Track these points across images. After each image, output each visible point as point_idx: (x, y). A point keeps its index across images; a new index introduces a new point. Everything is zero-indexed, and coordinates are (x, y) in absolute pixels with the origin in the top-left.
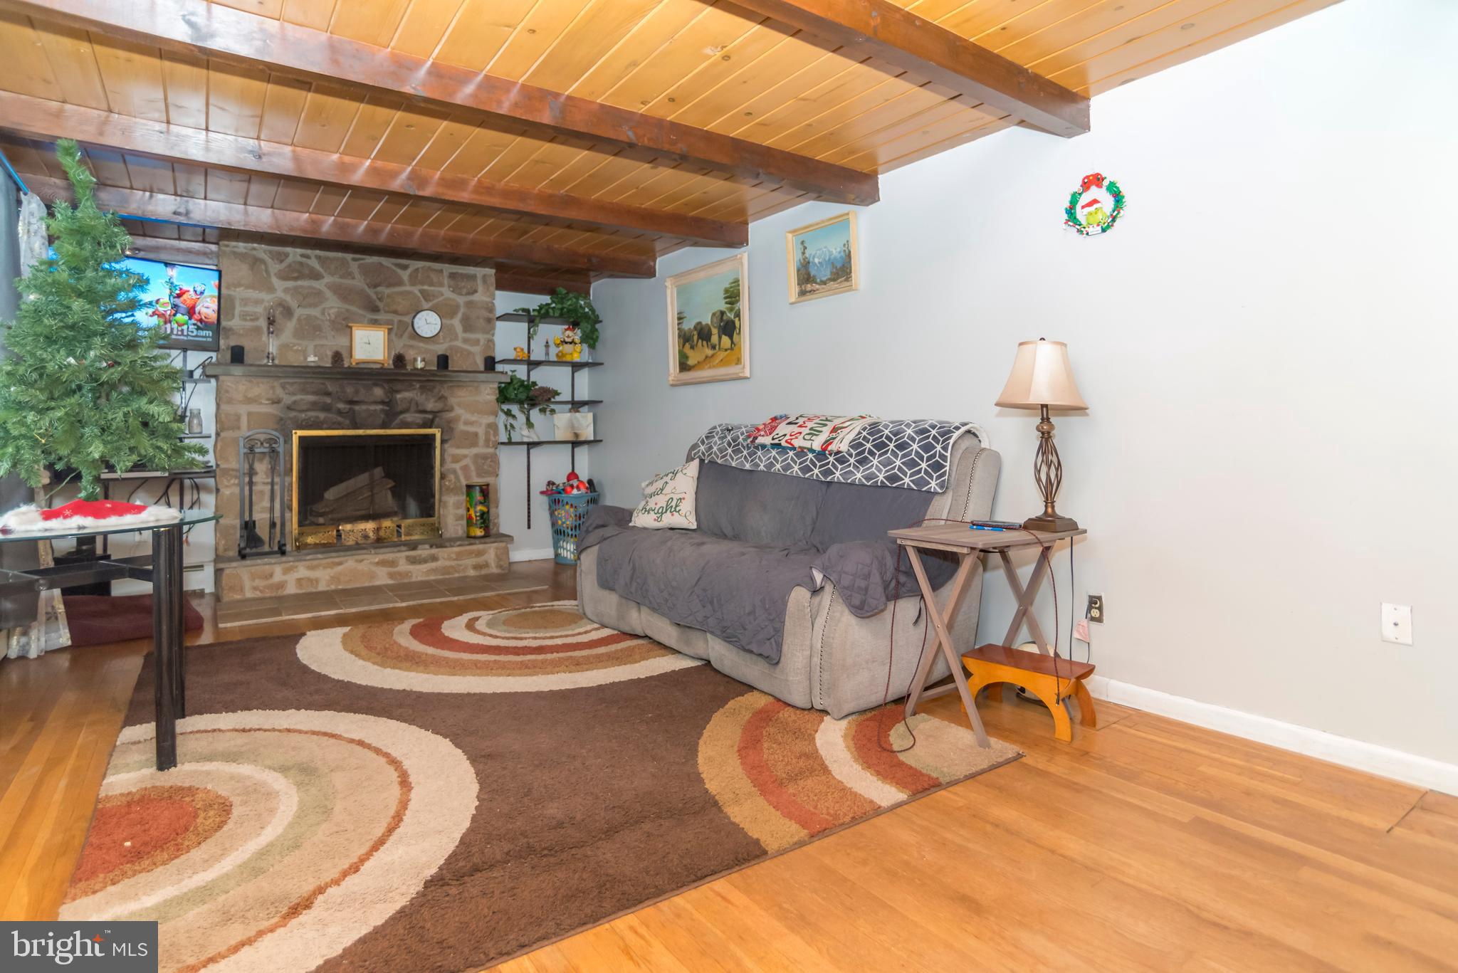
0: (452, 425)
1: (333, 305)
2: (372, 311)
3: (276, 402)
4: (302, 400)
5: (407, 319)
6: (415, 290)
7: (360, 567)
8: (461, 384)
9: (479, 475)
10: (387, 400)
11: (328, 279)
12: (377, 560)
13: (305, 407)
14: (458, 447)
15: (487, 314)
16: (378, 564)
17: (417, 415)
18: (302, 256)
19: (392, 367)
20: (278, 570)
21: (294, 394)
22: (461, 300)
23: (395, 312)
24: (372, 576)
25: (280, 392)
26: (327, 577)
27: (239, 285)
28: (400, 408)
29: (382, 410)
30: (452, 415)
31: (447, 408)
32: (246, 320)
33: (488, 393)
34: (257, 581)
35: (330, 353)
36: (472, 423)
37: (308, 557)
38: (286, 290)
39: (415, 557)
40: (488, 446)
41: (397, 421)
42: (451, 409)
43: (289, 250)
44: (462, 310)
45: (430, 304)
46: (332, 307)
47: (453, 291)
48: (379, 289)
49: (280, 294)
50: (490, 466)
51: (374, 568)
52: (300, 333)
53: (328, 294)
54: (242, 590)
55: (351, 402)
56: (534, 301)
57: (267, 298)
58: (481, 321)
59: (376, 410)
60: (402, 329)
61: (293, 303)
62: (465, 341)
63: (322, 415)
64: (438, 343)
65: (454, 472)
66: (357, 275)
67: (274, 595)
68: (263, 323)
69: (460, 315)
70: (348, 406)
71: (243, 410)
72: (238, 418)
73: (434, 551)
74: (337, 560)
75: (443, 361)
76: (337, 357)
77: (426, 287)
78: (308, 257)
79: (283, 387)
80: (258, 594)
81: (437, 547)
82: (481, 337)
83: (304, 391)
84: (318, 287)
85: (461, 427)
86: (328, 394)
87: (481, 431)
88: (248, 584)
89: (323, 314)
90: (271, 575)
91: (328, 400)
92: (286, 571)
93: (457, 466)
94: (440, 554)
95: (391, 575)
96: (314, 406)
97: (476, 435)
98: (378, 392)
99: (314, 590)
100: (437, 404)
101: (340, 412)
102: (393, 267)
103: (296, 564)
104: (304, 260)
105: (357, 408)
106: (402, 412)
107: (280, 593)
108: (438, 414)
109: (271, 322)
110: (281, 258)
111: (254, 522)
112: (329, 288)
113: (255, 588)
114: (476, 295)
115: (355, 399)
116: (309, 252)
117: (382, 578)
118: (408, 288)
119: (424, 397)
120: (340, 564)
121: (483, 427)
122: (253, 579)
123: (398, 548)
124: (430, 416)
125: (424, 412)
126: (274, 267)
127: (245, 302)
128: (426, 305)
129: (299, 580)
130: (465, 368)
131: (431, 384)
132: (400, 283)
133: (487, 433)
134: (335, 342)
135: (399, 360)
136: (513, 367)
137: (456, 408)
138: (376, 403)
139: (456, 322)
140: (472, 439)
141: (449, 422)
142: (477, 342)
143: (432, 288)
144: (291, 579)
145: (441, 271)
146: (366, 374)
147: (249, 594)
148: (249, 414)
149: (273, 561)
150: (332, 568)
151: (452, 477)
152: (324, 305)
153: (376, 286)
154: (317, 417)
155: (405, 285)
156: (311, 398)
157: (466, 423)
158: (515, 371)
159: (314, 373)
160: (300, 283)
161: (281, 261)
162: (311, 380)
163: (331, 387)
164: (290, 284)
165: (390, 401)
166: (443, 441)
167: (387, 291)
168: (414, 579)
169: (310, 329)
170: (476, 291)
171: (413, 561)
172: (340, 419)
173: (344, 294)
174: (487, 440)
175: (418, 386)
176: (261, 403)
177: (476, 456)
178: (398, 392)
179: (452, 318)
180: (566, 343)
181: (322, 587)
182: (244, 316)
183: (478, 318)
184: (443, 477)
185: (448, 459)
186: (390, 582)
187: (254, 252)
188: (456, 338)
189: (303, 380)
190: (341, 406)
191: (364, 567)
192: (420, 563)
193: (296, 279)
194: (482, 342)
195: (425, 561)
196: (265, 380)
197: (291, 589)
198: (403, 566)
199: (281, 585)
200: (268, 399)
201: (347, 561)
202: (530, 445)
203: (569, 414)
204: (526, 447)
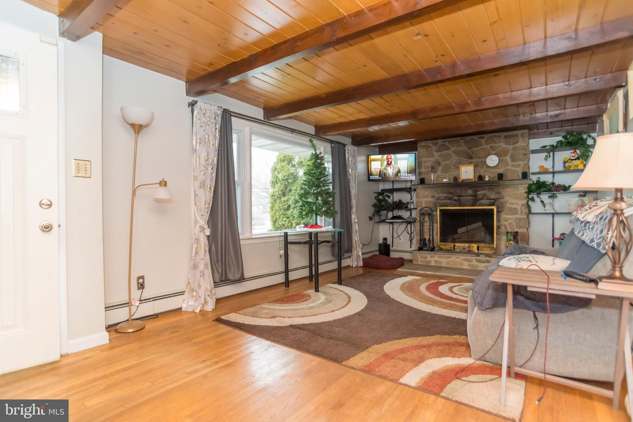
0: (503, 205)
1: (455, 158)
2: (469, 158)
3: (433, 197)
4: (442, 196)
5: (484, 160)
6: (488, 147)
7: (457, 260)
8: (508, 186)
9: (517, 228)
10: (474, 195)
11: (453, 149)
12: (463, 258)
13: (443, 198)
14: (507, 215)
15: (523, 152)
16: (464, 260)
17: (487, 201)
18: (443, 142)
19: (477, 181)
20: (429, 256)
21: (439, 194)
22: (510, 147)
23: (479, 158)
24: (462, 264)
25: (435, 194)
26: (445, 262)
27: (423, 157)
28: (479, 198)
29: (472, 199)
30: (504, 200)
31: (501, 197)
32: (425, 169)
33: (522, 189)
34: (422, 259)
35: (453, 177)
36: (513, 204)
37: (438, 253)
38: (438, 156)
39: (479, 260)
40: (522, 214)
41: (478, 203)
42: (503, 198)
43: (438, 141)
44: (511, 152)
45: (495, 152)
46: (454, 160)
47: (505, 144)
48: (472, 149)
49: (436, 157)
50: (523, 224)
51: (462, 261)
52: (444, 171)
53: (453, 155)
54: (418, 261)
55: (460, 196)
56: (552, 141)
57: (432, 159)
58: (521, 155)
59: (469, 199)
60: (480, 164)
61: (440, 160)
62: (513, 166)
63: (448, 201)
64: (498, 169)
65: (505, 226)
66: (463, 145)
67: (427, 264)
68: (430, 169)
69: (509, 154)
70: (458, 198)
71: (424, 200)
72: (422, 202)
73: (487, 258)
74: (448, 256)
75: (500, 176)
76: (456, 179)
77: (492, 145)
78: (445, 142)
79: (436, 192)
80: (422, 263)
81: (489, 257)
82: (522, 163)
83: (443, 193)
84: (449, 152)
85: (508, 205)
86: (451, 193)
87: (519, 207)
88: (419, 259)
89: (451, 162)
90: (426, 258)
91: (451, 196)
92: (431, 257)
93: (506, 223)
94: (491, 260)
95: (469, 265)
96: (446, 198)
97: (516, 209)
98: (470, 192)
99: (440, 266)
100: (496, 196)
101: (455, 200)
102: (478, 139)
103: (435, 255)
104: (443, 143)
105: (462, 198)
106: (480, 200)
107: (429, 264)
108: (497, 200)
109: (432, 168)
110: (436, 144)
112: (453, 152)
113: (422, 261)
114: (518, 143)
115: (461, 195)
116: (445, 140)
117: (466, 266)
118: (485, 146)
119: (490, 192)
120: (450, 257)
121: (520, 205)
122: (421, 258)
123: (472, 255)
124: (493, 201)
125: (490, 199)
126: (434, 148)
127: (425, 162)
128: (493, 152)
129: (435, 261)
130: (512, 179)
131: (493, 187)
132: (481, 145)
133: (521, 209)
134: (454, 173)
135: (481, 178)
136: (539, 176)
137: (506, 197)
138: (469, 196)
139: (508, 158)
140: (514, 211)
141: (501, 203)
142: (519, 166)
143: (496, 144)
144: (433, 260)
145: (500, 136)
146: (466, 184)
147: (420, 263)
148: (425, 201)
149: (426, 253)
150: (447, 258)
151: (503, 228)
152: (451, 159)
153: (470, 148)
154: (447, 202)
155: (484, 145)
156: (445, 195)
157: (510, 204)
158: (539, 178)
159: (444, 186)
160: (443, 152)
161: (436, 146)
162: (444, 188)
163: (452, 191)
164: (440, 153)
165: (475, 195)
166: (498, 212)
167: (476, 149)
168: (479, 269)
169: (446, 169)
170: (518, 142)
171: (478, 261)
172: (455, 203)
173: (457, 153)
174: (522, 212)
175: (487, 188)
176: (428, 198)
177: (517, 219)
178: (478, 191)
179: (505, 156)
180: (573, 160)
181: (443, 265)
182: (425, 167)
183: (519, 154)
184: (498, 227)
185: (502, 220)
186: (469, 268)
187: (428, 144)
188: (508, 165)
189: (442, 189)
190: (456, 198)
191: (458, 260)
192: (481, 262)
193: (441, 151)
194: (522, 165)
195: (483, 262)
196: (430, 189)
197: (433, 264)
198: (475, 263)
199: (430, 262)
200: (431, 196)
201: (452, 257)
202: (553, 214)
203: (578, 198)
204: (551, 215)
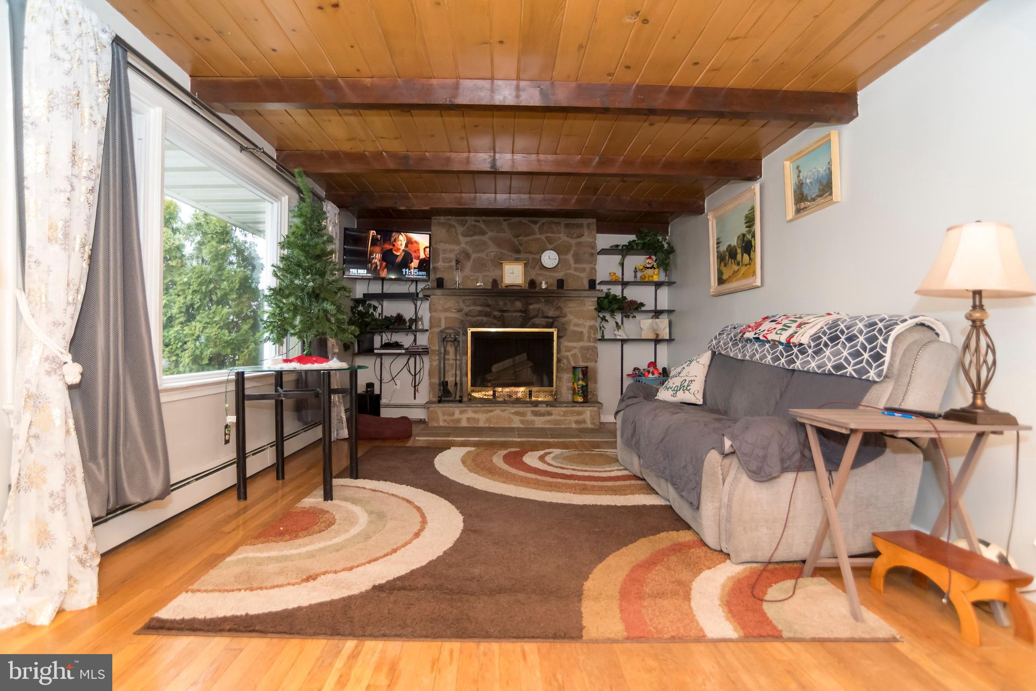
0: (565, 326)
1: (493, 250)
2: (516, 252)
3: (460, 311)
4: (474, 309)
5: (537, 256)
6: (543, 237)
7: (503, 414)
8: (572, 299)
9: (583, 361)
10: (524, 310)
11: (490, 234)
12: (513, 411)
13: (475, 314)
14: (570, 341)
15: (590, 250)
16: (513, 413)
17: (543, 319)
18: (475, 221)
19: (527, 288)
20: (457, 411)
21: (469, 306)
22: (573, 242)
23: (530, 252)
24: (511, 420)
25: (462, 305)
26: (484, 419)
27: (441, 242)
28: (532, 315)
29: (521, 316)
30: (566, 319)
31: (562, 315)
32: (445, 262)
33: (590, 305)
34: (445, 417)
35: (491, 280)
36: (578, 325)
37: (473, 405)
38: (466, 243)
39: (537, 412)
40: (590, 341)
41: (530, 323)
42: (565, 316)
43: (468, 218)
44: (573, 248)
45: (553, 246)
46: (492, 252)
47: (567, 236)
48: (520, 238)
49: (463, 245)
50: (591, 355)
51: (511, 416)
52: (475, 269)
53: (490, 243)
54: (437, 421)
55: (502, 311)
56: (624, 239)
57: (457, 248)
58: (587, 255)
59: (516, 316)
60: (533, 264)
61: (470, 250)
62: (576, 269)
63: (485, 319)
64: (557, 272)
65: (567, 358)
66: (507, 230)
67: (454, 425)
68: (454, 263)
69: (572, 252)
70: (500, 314)
71: (442, 316)
72: (440, 320)
73: (549, 409)
74: (489, 409)
75: (561, 283)
76: (495, 283)
77: (549, 235)
78: (478, 221)
79: (464, 302)
80: (446, 424)
81: (551, 406)
82: (587, 266)
83: (475, 304)
84: (484, 239)
85: (572, 328)
86: (489, 306)
87: (585, 331)
88: (441, 418)
89: (487, 256)
90: (453, 414)
91: (488, 310)
92: (462, 412)
93: (569, 354)
94: (553, 411)
95: (522, 422)
96: (480, 313)
97: (582, 333)
98: (518, 305)
99: (476, 426)
100: (555, 312)
101: (495, 317)
102: (529, 223)
103: (467, 408)
104: (476, 223)
105: (505, 314)
106: (533, 318)
107: (458, 425)
108: (556, 319)
109: (458, 262)
110: (463, 223)
111: (447, 382)
112: (490, 240)
113: (444, 421)
114: (583, 237)
115: (504, 309)
116: (478, 218)
117: (516, 423)
118: (538, 236)
119: (547, 307)
120: (492, 411)
121: (587, 327)
122: (444, 415)
123: (527, 405)
124: (551, 320)
125: (548, 317)
126: (460, 229)
127: (444, 251)
128: (550, 247)
129: (468, 419)
130: (575, 288)
131: (552, 298)
132: (533, 233)
133: (589, 333)
134: (493, 274)
135: (532, 283)
136: (609, 287)
137: (568, 315)
138: (516, 311)
139: (570, 257)
140: (579, 337)
141: (563, 324)
142: (584, 270)
143: (554, 235)
144: (464, 417)
145: (559, 223)
146: (512, 293)
147: (441, 424)
148: (446, 318)
149: (454, 405)
150: (487, 413)
151: (565, 361)
152: (488, 251)
153: (518, 236)
154: (482, 320)
155: (536, 234)
156: (479, 308)
157: (575, 325)
158: (610, 289)
159: (480, 293)
160: (474, 238)
161: (464, 225)
162: (479, 297)
163: (490, 301)
164: (468, 239)
165: (526, 310)
166: (558, 337)
167: (525, 239)
168: (536, 426)
169: (480, 266)
170: (583, 235)
171: (536, 414)
172: (495, 321)
173: (498, 242)
174: (589, 337)
175: (543, 300)
176: (452, 312)
177: (582, 348)
178: (531, 304)
179: (566, 254)
180: (648, 268)
181: (481, 424)
182: (444, 260)
183: (585, 253)
184: (559, 361)
185: (563, 349)
186: (522, 426)
187: (449, 222)
188: (570, 269)
189: (474, 297)
190: (496, 313)
191: (505, 415)
192: (540, 416)
193: (472, 236)
194: (588, 270)
195: (542, 415)
196: (454, 298)
197: (464, 424)
198: (530, 417)
199: (459, 421)
200: (455, 309)
201: (495, 410)
202: (623, 341)
203: (651, 320)
204: (620, 343)
